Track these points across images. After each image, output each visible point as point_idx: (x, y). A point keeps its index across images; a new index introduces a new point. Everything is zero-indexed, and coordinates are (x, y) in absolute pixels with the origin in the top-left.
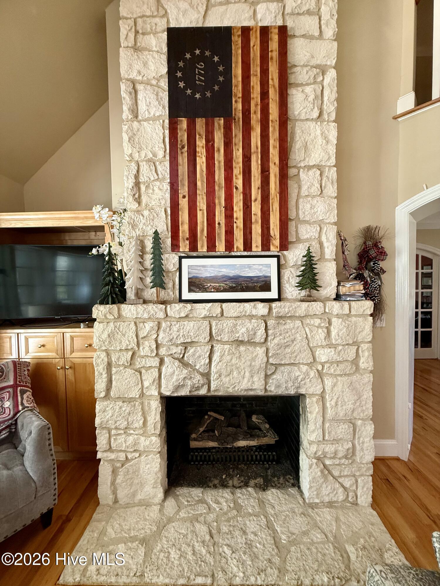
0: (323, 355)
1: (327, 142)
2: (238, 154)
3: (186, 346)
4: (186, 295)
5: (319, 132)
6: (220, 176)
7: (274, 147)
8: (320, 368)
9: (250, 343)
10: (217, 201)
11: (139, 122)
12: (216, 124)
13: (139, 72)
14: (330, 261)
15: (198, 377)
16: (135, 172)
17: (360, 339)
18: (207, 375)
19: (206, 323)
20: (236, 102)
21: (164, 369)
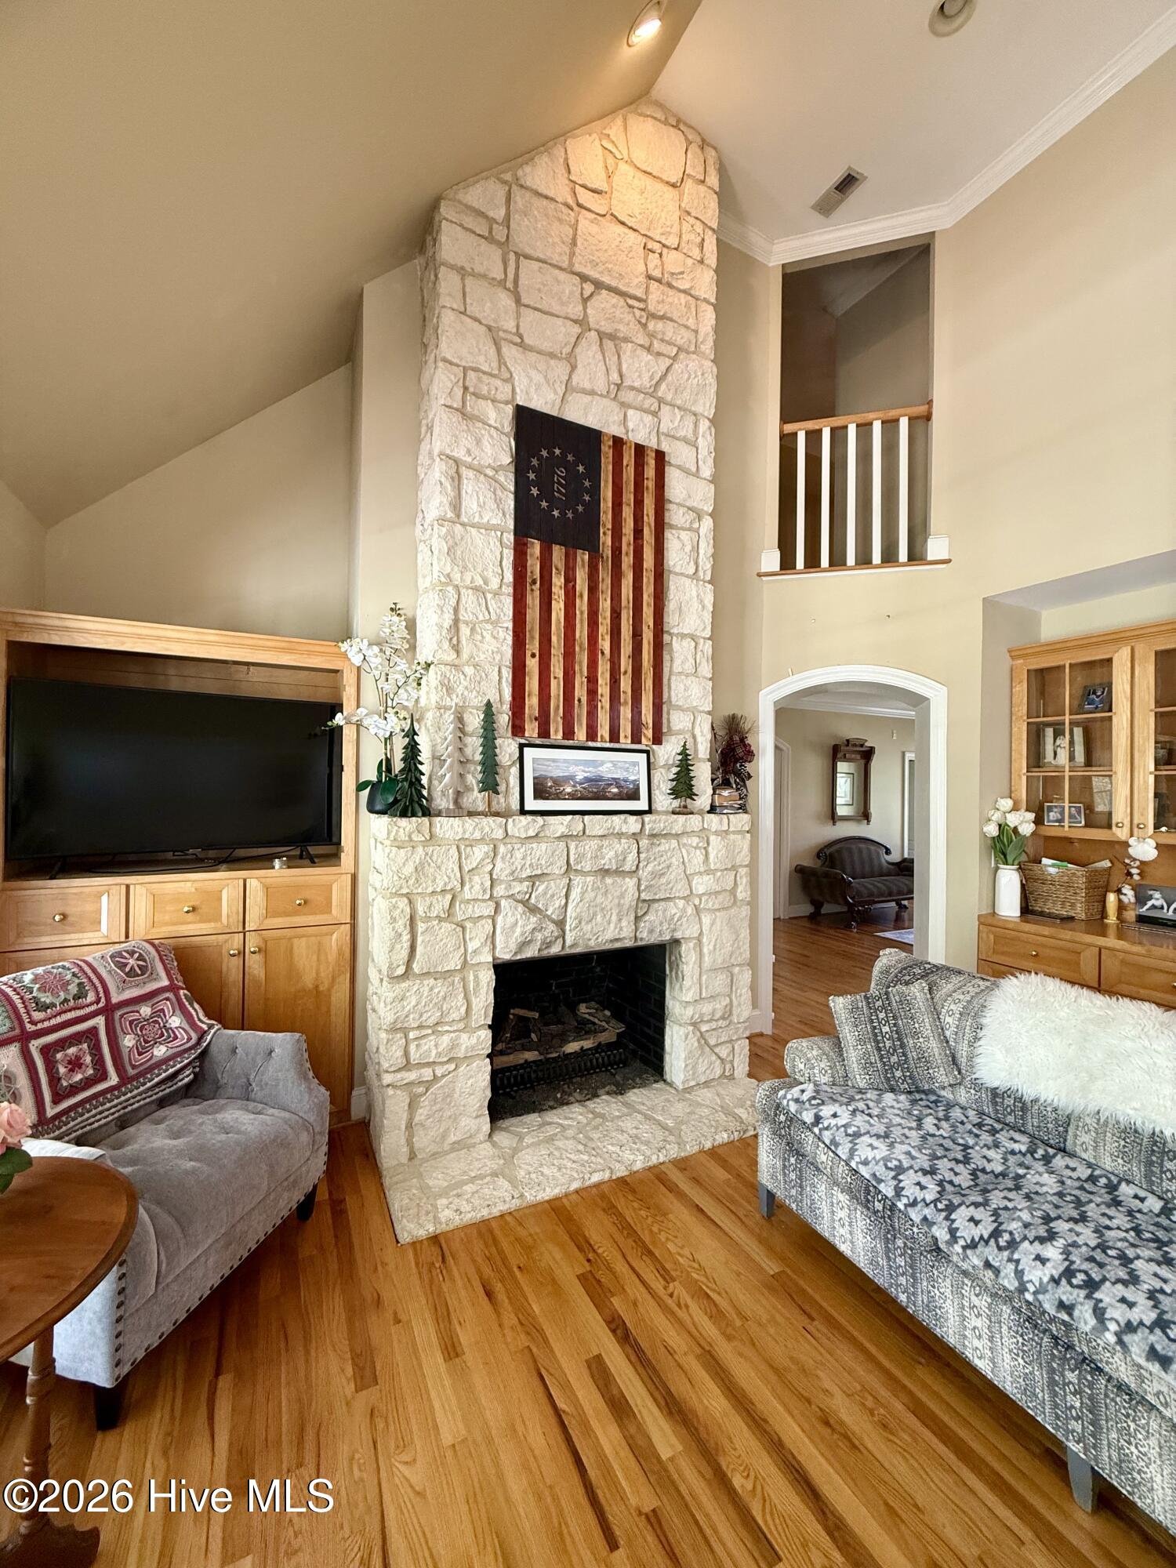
0: (701, 885)
2: (605, 605)
3: (534, 880)
4: (531, 804)
5: (694, 593)
6: (582, 631)
7: (649, 605)
8: (697, 902)
9: (619, 873)
10: (577, 668)
12: (579, 559)
13: (469, 452)
14: (703, 760)
15: (552, 927)
16: (453, 602)
17: (738, 862)
18: (561, 924)
19: (562, 845)
20: (604, 533)
21: (500, 919)
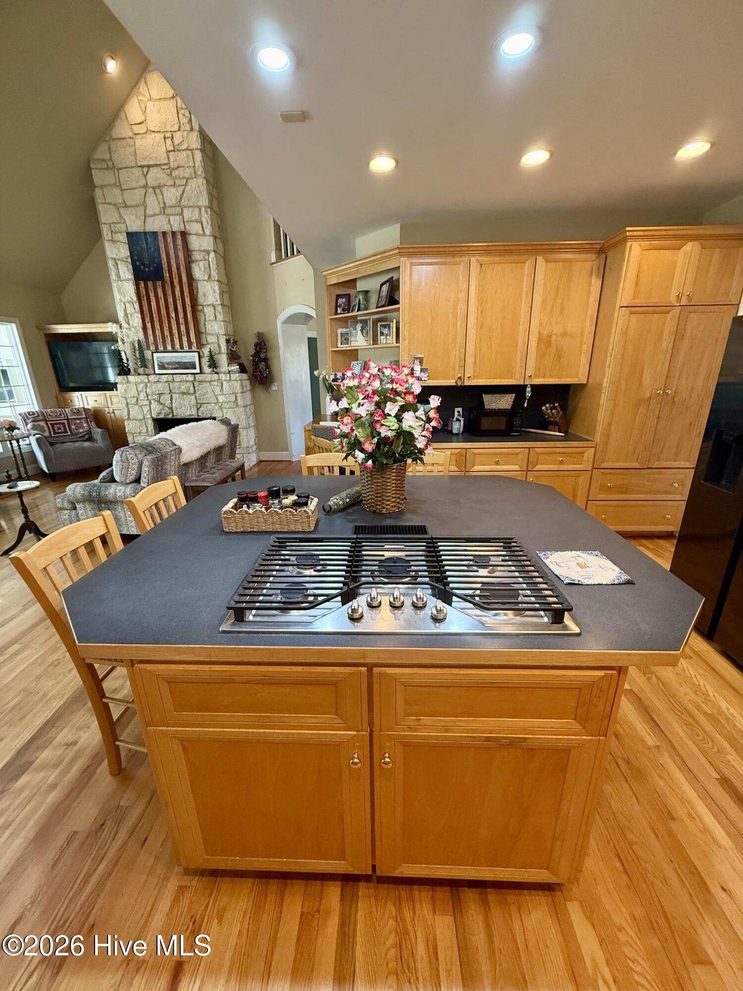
0: (221, 399)
1: (214, 292)
2: (170, 300)
3: (160, 395)
4: (157, 371)
6: (163, 311)
7: (187, 297)
8: (220, 405)
9: (187, 393)
10: (164, 324)
11: (121, 281)
12: (158, 285)
13: (117, 255)
15: (167, 409)
16: (124, 308)
18: (171, 408)
19: (167, 384)
20: (165, 273)
21: (152, 406)
